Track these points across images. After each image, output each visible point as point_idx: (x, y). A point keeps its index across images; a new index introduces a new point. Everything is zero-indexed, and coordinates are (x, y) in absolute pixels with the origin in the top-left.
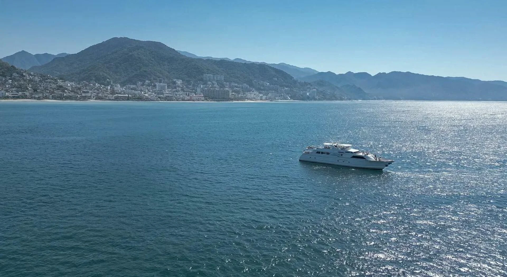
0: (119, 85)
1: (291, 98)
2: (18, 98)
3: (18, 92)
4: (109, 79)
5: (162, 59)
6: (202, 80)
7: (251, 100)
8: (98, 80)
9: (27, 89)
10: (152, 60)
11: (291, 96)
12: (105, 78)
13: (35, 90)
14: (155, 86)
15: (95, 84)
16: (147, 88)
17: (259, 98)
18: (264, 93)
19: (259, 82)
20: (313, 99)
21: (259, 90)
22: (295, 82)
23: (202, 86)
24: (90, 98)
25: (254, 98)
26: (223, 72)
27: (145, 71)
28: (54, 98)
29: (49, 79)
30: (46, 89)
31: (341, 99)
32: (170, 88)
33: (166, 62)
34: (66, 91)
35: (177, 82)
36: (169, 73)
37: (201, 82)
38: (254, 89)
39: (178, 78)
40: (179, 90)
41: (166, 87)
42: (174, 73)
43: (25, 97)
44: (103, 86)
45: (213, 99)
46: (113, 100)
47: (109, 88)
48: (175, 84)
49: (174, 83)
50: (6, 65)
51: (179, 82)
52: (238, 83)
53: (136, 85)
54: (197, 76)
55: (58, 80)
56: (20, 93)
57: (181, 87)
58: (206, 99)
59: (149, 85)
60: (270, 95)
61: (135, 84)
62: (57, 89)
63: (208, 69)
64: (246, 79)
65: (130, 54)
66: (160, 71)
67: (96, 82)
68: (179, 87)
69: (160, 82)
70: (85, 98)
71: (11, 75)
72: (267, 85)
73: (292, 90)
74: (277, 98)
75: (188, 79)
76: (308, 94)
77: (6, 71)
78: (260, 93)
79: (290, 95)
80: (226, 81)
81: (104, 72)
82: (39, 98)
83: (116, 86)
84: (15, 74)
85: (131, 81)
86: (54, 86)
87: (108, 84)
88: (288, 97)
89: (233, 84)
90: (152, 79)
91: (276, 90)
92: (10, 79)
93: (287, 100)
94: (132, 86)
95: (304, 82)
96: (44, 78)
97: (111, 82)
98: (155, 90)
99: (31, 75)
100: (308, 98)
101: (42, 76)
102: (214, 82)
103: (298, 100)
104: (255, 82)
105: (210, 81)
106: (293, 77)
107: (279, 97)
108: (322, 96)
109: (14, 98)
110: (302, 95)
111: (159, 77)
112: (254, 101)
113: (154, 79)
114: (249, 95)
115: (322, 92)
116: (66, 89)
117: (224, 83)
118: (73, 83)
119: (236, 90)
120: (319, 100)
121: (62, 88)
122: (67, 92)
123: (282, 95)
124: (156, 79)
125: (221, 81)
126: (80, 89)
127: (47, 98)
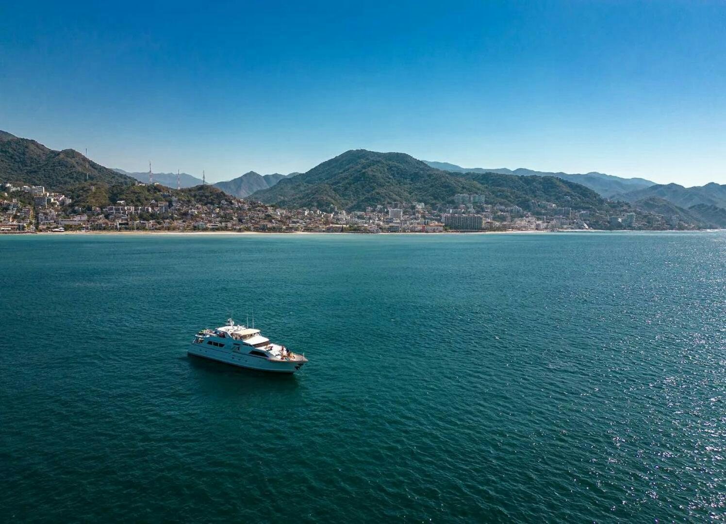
0: (344, 212)
1: (590, 226)
2: (218, 229)
3: (221, 222)
4: (334, 205)
5: (403, 176)
6: (452, 202)
7: (519, 229)
8: (320, 206)
9: (232, 219)
10: (390, 178)
11: (590, 224)
12: (328, 204)
13: (240, 220)
14: (387, 212)
15: (316, 211)
16: (378, 215)
17: (533, 226)
18: (545, 220)
19: (539, 203)
20: (629, 228)
21: (538, 215)
22: (601, 201)
23: (451, 210)
24: (297, 229)
25: (525, 227)
26: (486, 190)
27: (378, 193)
28: (257, 230)
29: (259, 206)
30: (252, 218)
31: (681, 228)
32: (407, 215)
33: (408, 180)
34: (273, 220)
35: (417, 206)
36: (410, 194)
37: (451, 205)
38: (529, 213)
39: (420, 201)
40: (418, 218)
41: (402, 213)
42: (416, 195)
43: (226, 229)
44: (325, 213)
45: (456, 228)
46: (324, 231)
47: (332, 215)
48: (415, 209)
49: (413, 207)
50: (216, 191)
51: (420, 206)
52: (506, 205)
53: (365, 212)
54: (446, 197)
55: (269, 208)
56: (223, 224)
57: (422, 213)
58: (446, 230)
59: (380, 212)
60: (554, 222)
61: (364, 210)
62: (265, 219)
63: (463, 188)
64: (520, 199)
65: (364, 171)
66: (398, 192)
67: (318, 208)
68: (418, 212)
69: (396, 206)
70: (290, 229)
71: (220, 203)
72: (552, 207)
73: (593, 215)
74: (565, 226)
75: (434, 202)
76: (620, 220)
77: (215, 198)
78: (538, 219)
79: (588, 222)
80: (487, 203)
81: (329, 196)
82: (240, 230)
83: (341, 213)
84: (223, 202)
85: (358, 207)
86: (262, 215)
87: (332, 210)
88: (585, 225)
89: (498, 207)
90: (386, 203)
91: (566, 214)
92: (218, 207)
93: (582, 229)
94: (359, 213)
95: (616, 202)
96: (253, 205)
97: (335, 208)
98: (387, 217)
99: (240, 202)
100: (620, 226)
101: (252, 203)
102: (469, 205)
103: (602, 229)
104: (532, 203)
105: (463, 203)
106: (599, 194)
107: (570, 225)
108: (646, 223)
109: (213, 230)
110: (608, 222)
111: (395, 201)
112: (524, 230)
113: (389, 203)
114: (519, 222)
115: (645, 216)
116: (274, 219)
117: (485, 206)
118: (284, 212)
119: (501, 215)
120: (640, 229)
121: (270, 218)
122: (274, 222)
123: (573, 223)
124: (391, 203)
125: (480, 203)
126: (289, 218)
127: (248, 229)
